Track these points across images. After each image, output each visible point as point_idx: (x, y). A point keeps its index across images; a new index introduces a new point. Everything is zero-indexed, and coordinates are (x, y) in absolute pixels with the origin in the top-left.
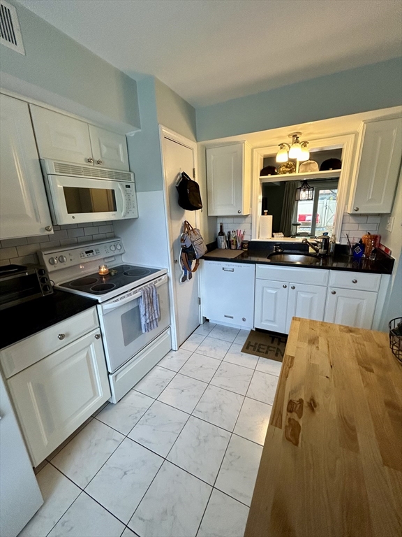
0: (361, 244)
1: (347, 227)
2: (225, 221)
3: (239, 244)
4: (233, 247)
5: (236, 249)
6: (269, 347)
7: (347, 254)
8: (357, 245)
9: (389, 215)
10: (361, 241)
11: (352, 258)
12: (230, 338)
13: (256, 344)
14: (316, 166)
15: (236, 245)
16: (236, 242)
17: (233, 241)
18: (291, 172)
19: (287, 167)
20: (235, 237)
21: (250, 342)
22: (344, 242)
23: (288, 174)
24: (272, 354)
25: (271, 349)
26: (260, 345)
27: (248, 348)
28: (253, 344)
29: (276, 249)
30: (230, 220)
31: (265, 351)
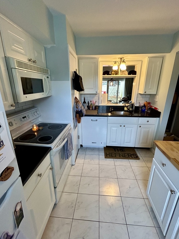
0: (144, 106)
1: (138, 99)
2: (86, 96)
3: (94, 107)
4: (91, 109)
5: (92, 110)
6: (115, 154)
7: (139, 110)
8: (143, 106)
9: (156, 95)
10: (144, 105)
11: (141, 112)
12: (97, 153)
13: (109, 153)
14: (127, 73)
15: (92, 108)
16: (92, 106)
17: (90, 106)
18: (116, 74)
19: (114, 72)
20: (92, 104)
21: (106, 153)
22: (138, 105)
23: (114, 75)
24: (118, 156)
25: (116, 154)
26: (111, 153)
27: (107, 156)
28: (108, 153)
29: (111, 109)
30: (89, 96)
31: (114, 156)
